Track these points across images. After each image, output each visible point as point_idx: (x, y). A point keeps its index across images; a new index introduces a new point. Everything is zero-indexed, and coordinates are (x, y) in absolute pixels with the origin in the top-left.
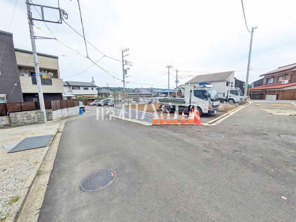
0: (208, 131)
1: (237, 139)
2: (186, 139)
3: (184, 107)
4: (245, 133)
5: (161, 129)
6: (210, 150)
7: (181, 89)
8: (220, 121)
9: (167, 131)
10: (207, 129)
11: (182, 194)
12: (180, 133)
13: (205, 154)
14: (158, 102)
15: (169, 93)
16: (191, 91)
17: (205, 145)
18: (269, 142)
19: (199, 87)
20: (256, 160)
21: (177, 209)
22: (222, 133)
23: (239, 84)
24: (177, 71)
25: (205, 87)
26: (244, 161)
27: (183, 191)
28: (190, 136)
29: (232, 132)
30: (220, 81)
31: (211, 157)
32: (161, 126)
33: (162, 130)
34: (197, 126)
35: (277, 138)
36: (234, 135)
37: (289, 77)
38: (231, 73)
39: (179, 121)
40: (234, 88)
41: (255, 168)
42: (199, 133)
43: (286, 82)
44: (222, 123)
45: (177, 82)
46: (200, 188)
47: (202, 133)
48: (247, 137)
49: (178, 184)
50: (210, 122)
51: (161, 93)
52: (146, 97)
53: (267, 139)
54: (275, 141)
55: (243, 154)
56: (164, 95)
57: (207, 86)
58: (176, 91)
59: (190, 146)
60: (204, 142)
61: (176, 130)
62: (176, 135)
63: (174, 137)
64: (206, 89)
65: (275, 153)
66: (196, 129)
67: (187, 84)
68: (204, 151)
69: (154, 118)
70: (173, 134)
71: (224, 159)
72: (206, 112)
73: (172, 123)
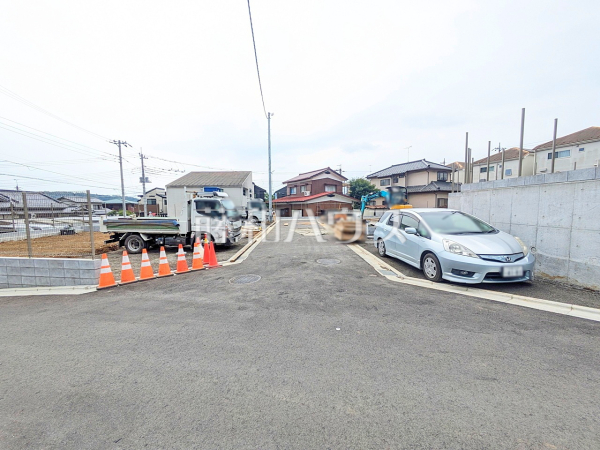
0: (235, 274)
1: (277, 277)
2: (201, 299)
3: (176, 235)
4: (284, 266)
5: (130, 292)
6: (249, 304)
7: (157, 198)
8: (246, 255)
9: (149, 294)
10: (231, 272)
11: (228, 396)
12: (183, 290)
13: (242, 314)
14: (104, 229)
15: (125, 207)
16: (189, 202)
17: (238, 299)
18: (309, 271)
19: (204, 196)
20: (305, 298)
21: (230, 426)
22: (257, 272)
23: (259, 192)
24: (142, 157)
25: (215, 195)
26: (294, 304)
27: (229, 391)
28: (205, 291)
29: (268, 268)
30: (234, 186)
31: (253, 314)
32: (128, 286)
33: (136, 294)
34: (212, 270)
35: (316, 265)
36: (272, 272)
37: (309, 187)
38: (247, 174)
39: (173, 266)
40: (253, 199)
41: (307, 308)
42: (220, 281)
43: (308, 193)
44: (250, 257)
45: (144, 180)
46: (253, 369)
47: (226, 280)
48: (288, 272)
49: (216, 384)
50: (233, 258)
51: (98, 206)
52: (38, 216)
53: (306, 268)
54: (314, 269)
55: (291, 295)
56: (109, 211)
57: (218, 193)
58: (144, 202)
59: (213, 309)
60: (235, 294)
61: (172, 286)
62: (177, 296)
63: (172, 302)
64: (219, 199)
65: (319, 283)
66: (212, 275)
67: (170, 186)
68: (239, 309)
69: (103, 271)
70: (167, 296)
71: (272, 309)
72: (224, 241)
73: (157, 275)
